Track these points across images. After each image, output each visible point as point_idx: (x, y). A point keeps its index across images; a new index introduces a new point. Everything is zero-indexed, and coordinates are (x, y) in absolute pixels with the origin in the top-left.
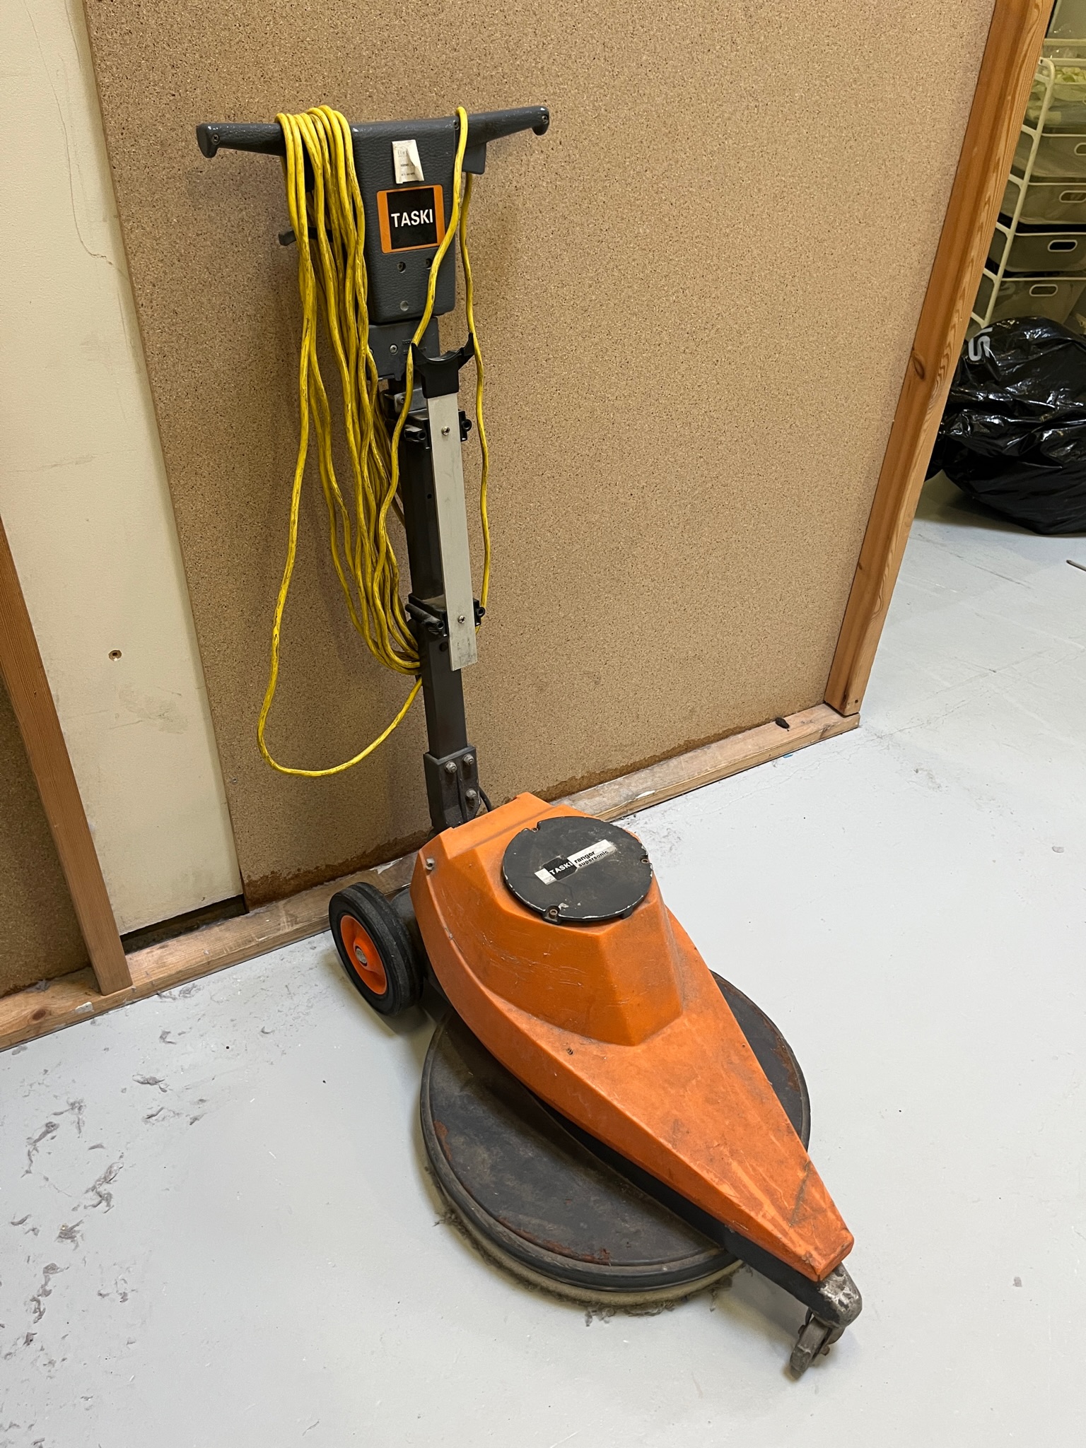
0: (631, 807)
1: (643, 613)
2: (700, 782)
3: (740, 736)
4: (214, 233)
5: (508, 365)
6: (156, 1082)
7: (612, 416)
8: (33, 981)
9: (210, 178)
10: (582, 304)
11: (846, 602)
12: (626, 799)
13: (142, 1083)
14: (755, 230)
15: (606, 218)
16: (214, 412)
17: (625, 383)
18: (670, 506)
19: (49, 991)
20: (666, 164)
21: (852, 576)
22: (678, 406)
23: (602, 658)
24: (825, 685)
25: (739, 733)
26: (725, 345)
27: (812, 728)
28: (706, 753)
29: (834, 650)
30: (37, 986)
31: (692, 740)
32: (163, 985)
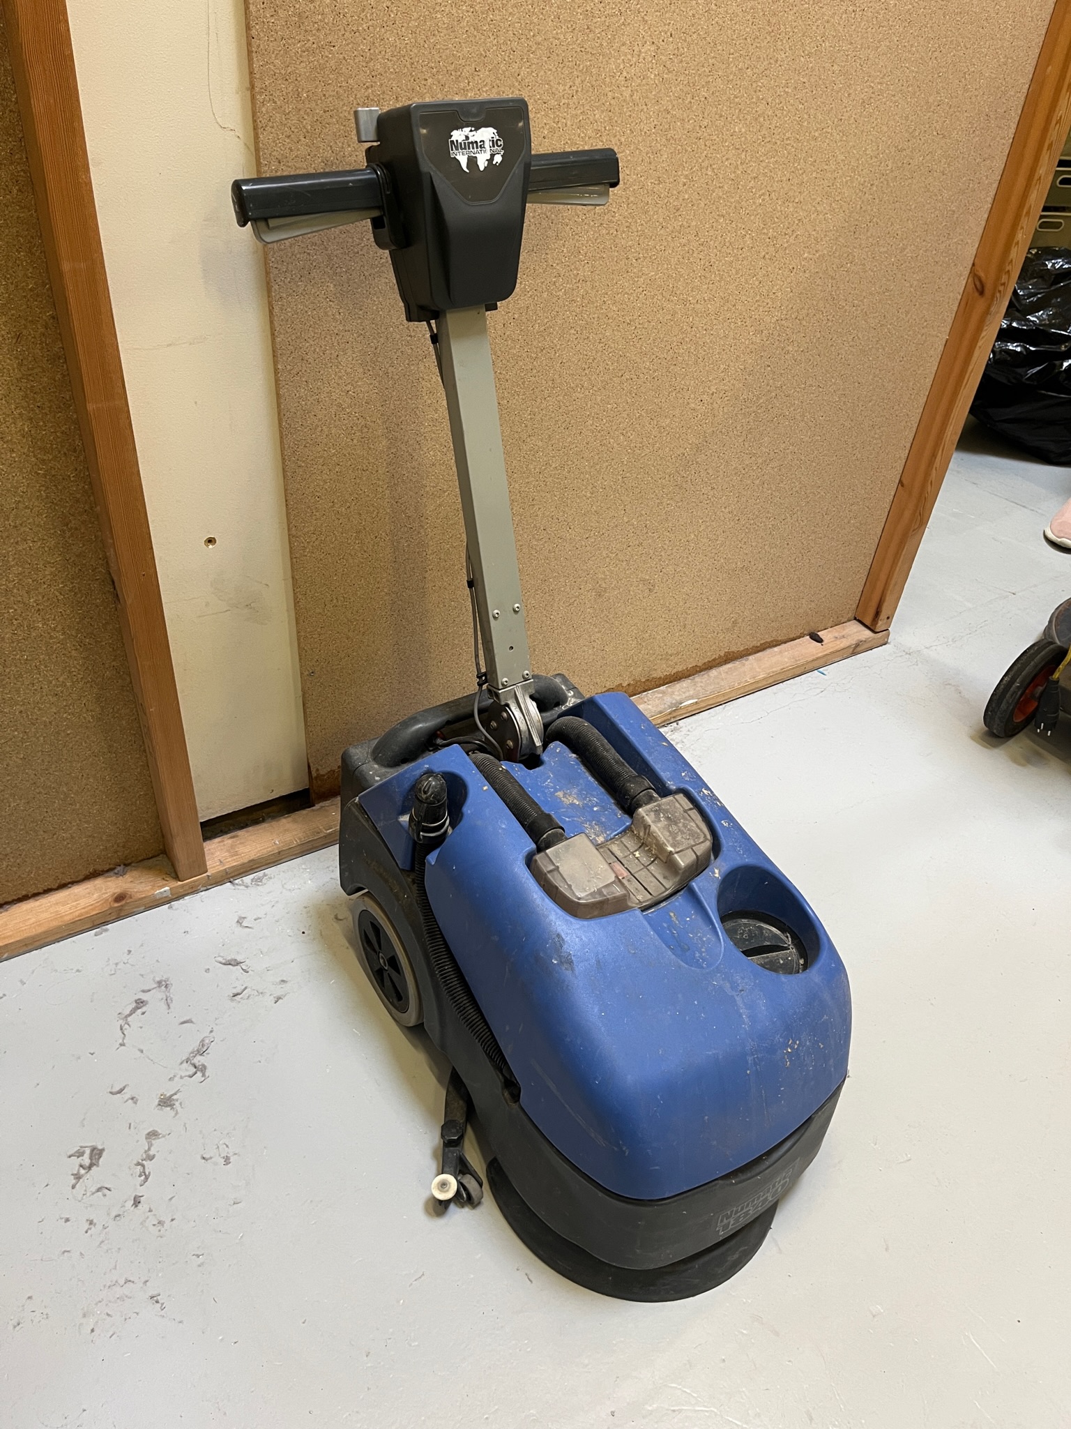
0: (674, 714)
1: (701, 521)
2: (739, 692)
3: (776, 649)
4: (340, 111)
5: (601, 263)
6: (238, 963)
7: (691, 320)
8: (112, 866)
9: (341, 54)
10: (675, 203)
11: (885, 519)
12: (670, 707)
13: (224, 964)
14: (841, 134)
15: (706, 114)
16: (325, 297)
17: (706, 286)
18: (736, 414)
19: (127, 876)
20: (765, 63)
21: (893, 493)
22: (753, 313)
23: (658, 566)
24: (858, 602)
25: (776, 646)
26: (802, 252)
27: (844, 643)
28: (744, 665)
29: (869, 567)
30: (116, 871)
31: (733, 652)
32: (236, 873)
